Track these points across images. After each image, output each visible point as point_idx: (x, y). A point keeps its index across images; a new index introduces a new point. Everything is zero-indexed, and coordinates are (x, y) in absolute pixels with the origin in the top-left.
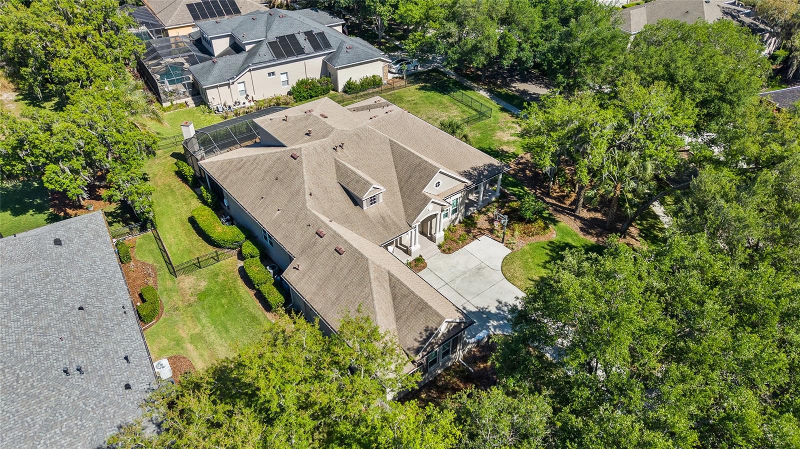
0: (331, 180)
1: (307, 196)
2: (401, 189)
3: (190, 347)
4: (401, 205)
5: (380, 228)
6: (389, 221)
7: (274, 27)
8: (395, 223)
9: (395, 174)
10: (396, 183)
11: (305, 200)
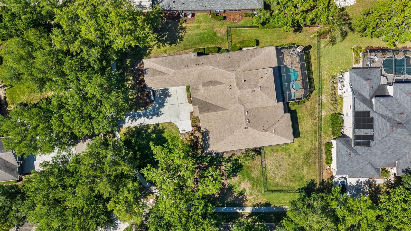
0: (217, 78)
1: (214, 67)
2: (206, 102)
3: (196, 24)
4: (201, 99)
5: (195, 87)
6: (196, 91)
7: (383, 120)
8: (195, 93)
9: (212, 103)
10: (209, 102)
11: (213, 66)
